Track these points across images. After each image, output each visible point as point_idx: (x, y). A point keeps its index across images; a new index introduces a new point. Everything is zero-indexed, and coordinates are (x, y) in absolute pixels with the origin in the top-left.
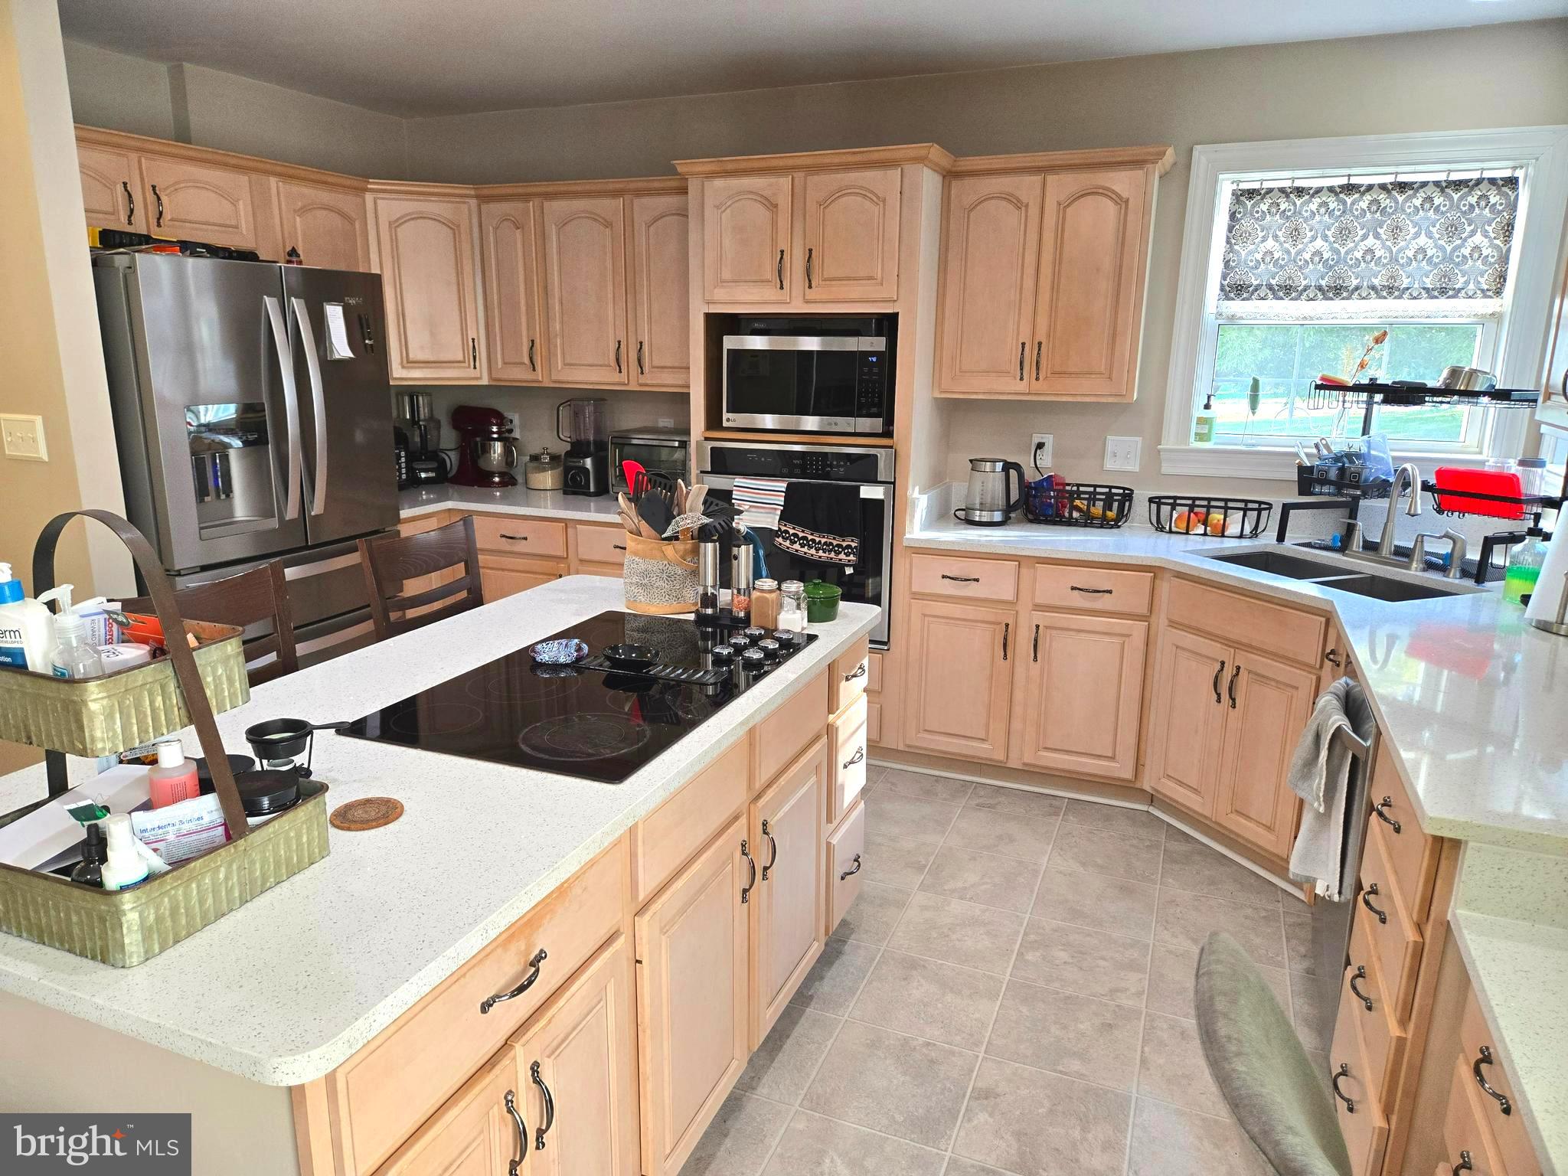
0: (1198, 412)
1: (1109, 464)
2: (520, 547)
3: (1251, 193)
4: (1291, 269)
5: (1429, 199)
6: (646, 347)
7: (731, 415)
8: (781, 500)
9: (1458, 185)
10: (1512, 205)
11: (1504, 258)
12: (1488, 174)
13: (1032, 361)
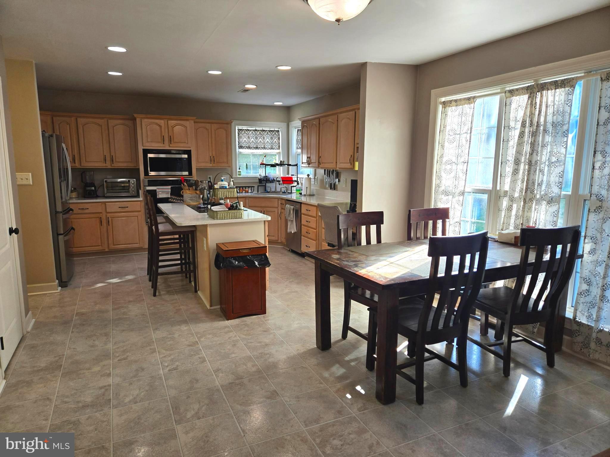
0: (238, 170)
2: (87, 211)
3: (241, 130)
4: (249, 144)
5: (268, 133)
6: (114, 157)
7: (151, 172)
8: (170, 190)
9: (272, 131)
10: (279, 135)
11: (279, 143)
12: (275, 129)
13: (212, 160)
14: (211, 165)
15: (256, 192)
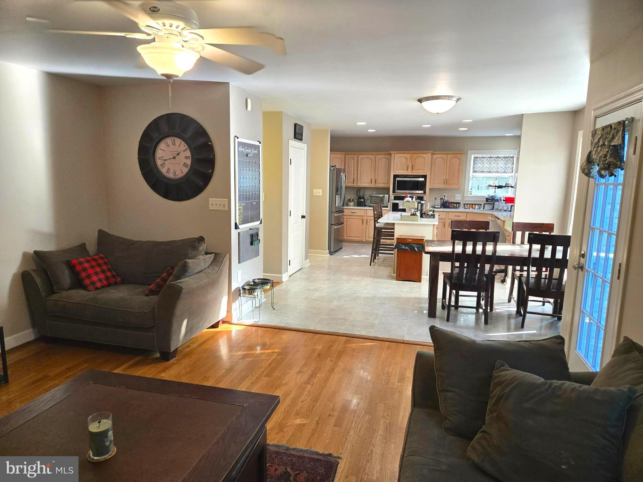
0: (470, 190)
1: (456, 199)
2: (355, 214)
3: (476, 157)
4: (483, 169)
5: (502, 159)
6: (377, 180)
7: (397, 191)
9: (506, 157)
10: (513, 160)
11: (513, 168)
12: (510, 156)
13: (446, 182)
14: (443, 186)
15: (482, 209)
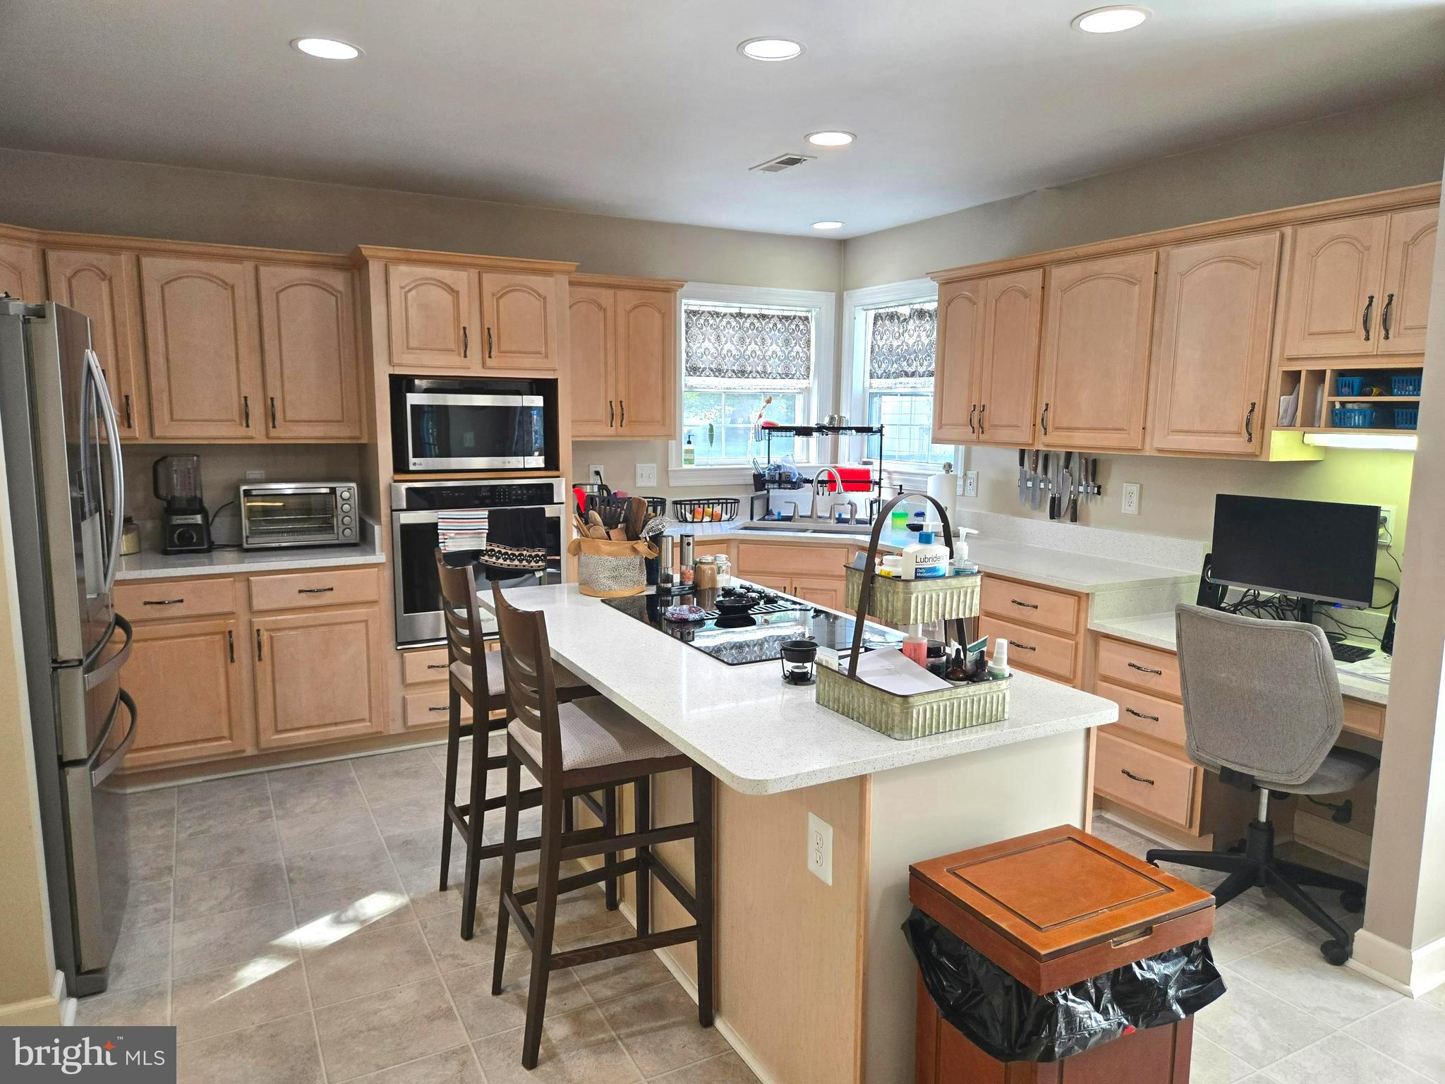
0: (686, 447)
1: (640, 483)
2: (175, 610)
3: (695, 313)
4: (720, 360)
5: (775, 325)
7: (417, 460)
8: (486, 525)
9: (787, 318)
10: (809, 331)
11: (808, 359)
12: (799, 314)
13: (617, 414)
14: (611, 431)
15: (743, 519)
